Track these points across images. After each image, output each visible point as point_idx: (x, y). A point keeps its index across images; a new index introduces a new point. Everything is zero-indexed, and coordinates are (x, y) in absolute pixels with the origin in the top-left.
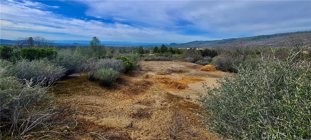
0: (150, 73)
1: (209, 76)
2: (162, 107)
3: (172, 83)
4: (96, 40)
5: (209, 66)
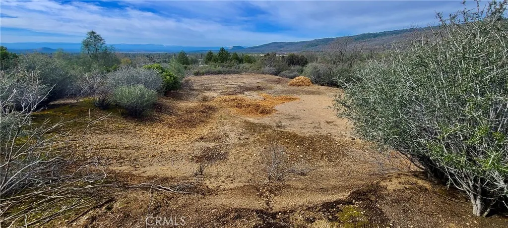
0: (207, 94)
1: (304, 93)
2: (242, 142)
3: (250, 105)
4: (95, 37)
5: (302, 77)
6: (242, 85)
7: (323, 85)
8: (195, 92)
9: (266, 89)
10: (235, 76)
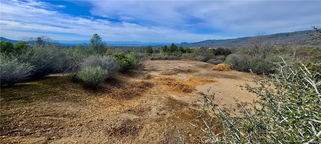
0: (153, 73)
1: (223, 77)
2: (159, 117)
3: (176, 85)
4: (97, 37)
5: (223, 64)
6: (178, 68)
7: (240, 71)
8: (145, 72)
9: (194, 72)
10: (176, 61)
